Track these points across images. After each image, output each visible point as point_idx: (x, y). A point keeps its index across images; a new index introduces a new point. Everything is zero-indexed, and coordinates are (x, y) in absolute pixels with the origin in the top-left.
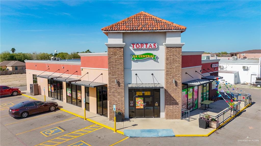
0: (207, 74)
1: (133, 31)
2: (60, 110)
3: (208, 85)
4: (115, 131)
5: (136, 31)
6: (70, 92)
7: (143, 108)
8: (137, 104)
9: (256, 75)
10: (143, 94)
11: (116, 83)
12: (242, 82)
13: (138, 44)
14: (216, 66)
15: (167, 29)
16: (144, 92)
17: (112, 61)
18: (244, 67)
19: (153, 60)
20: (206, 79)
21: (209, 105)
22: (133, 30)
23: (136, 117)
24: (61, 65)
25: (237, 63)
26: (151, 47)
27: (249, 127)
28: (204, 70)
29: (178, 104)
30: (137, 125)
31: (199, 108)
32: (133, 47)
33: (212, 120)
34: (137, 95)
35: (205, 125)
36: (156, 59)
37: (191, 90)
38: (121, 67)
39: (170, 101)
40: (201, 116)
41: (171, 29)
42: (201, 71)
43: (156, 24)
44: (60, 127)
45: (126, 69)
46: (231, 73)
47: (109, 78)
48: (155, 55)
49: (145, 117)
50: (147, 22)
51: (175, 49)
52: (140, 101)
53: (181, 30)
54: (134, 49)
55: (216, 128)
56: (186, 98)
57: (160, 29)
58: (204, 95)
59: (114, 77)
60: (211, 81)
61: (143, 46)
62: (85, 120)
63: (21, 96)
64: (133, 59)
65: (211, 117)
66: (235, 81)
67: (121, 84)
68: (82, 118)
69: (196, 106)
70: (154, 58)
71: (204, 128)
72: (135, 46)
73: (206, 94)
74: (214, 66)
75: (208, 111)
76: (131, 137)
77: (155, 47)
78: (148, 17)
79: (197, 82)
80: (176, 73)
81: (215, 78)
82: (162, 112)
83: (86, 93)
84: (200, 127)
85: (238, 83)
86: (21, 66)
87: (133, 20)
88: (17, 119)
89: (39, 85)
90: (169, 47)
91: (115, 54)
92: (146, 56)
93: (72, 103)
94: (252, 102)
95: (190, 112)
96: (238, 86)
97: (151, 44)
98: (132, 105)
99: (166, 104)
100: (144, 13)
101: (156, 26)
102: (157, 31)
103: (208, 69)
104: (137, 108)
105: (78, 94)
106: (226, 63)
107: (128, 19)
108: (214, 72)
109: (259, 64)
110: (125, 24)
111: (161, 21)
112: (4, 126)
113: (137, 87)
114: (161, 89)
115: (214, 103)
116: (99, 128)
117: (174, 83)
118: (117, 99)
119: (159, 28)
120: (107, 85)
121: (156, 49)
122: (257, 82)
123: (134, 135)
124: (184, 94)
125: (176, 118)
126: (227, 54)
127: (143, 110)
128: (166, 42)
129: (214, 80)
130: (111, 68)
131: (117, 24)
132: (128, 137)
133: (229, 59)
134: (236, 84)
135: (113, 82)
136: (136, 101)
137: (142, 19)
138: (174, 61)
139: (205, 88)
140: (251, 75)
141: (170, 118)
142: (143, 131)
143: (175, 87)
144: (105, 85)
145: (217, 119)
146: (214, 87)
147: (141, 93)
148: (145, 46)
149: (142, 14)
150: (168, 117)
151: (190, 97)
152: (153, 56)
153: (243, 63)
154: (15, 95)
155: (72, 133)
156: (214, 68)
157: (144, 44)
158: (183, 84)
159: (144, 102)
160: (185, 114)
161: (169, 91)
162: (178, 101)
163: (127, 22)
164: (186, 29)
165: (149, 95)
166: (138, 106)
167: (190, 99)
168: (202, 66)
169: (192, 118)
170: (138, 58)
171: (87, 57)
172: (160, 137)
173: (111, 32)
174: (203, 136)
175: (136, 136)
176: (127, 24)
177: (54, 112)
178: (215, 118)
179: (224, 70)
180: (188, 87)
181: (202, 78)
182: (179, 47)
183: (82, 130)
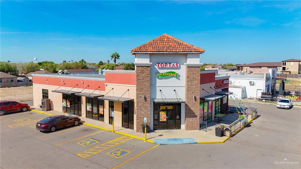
0: (220, 90)
1: (159, 53)
2: (83, 124)
3: (220, 100)
4: (145, 140)
5: (162, 52)
6: (91, 107)
7: (166, 120)
8: (161, 117)
9: (261, 90)
10: (166, 108)
11: (143, 98)
12: (248, 97)
13: (163, 63)
14: (227, 83)
15: (188, 51)
16: (167, 106)
17: (140, 78)
18: (250, 82)
19: (175, 78)
20: (219, 94)
21: (222, 118)
22: (159, 51)
23: (160, 129)
24: (80, 80)
25: (244, 79)
26: (174, 66)
27: (256, 135)
28: (217, 87)
29: (197, 117)
30: (163, 135)
31: (212, 120)
32: (158, 66)
33: (226, 130)
34: (161, 109)
35: (221, 134)
36: (178, 77)
37: (206, 104)
38: (147, 84)
39: (190, 114)
40: (217, 127)
41: (192, 51)
42: (214, 87)
43: (178, 46)
44: (92, 139)
45: (152, 86)
46: (238, 88)
47: (137, 94)
48: (177, 73)
49: (167, 129)
50: (170, 44)
51: (195, 69)
52: (163, 114)
53: (200, 53)
54: (159, 68)
55: (229, 136)
56: (203, 112)
57: (182, 52)
58: (217, 109)
59: (141, 93)
60: (224, 96)
61: (167, 65)
62: (113, 132)
63: (31, 111)
64: (158, 76)
65: (226, 127)
66: (242, 95)
67: (147, 99)
68: (109, 131)
69: (211, 119)
70: (176, 76)
71: (220, 137)
72: (160, 65)
73: (218, 108)
74: (225, 82)
75: (221, 123)
76: (161, 145)
77: (177, 66)
78: (171, 40)
79: (213, 97)
80: (196, 90)
81: (227, 94)
82: (182, 124)
83: (110, 108)
84: (216, 136)
85: (245, 98)
86: (5, 78)
87: (158, 42)
88: (46, 133)
89: (51, 100)
90: (189, 67)
91: (143, 72)
92: (170, 74)
93: (92, 118)
94: (258, 115)
95: (207, 123)
96: (245, 101)
97: (174, 64)
98: (156, 118)
99: (186, 116)
100: (167, 36)
101: (179, 48)
102: (180, 53)
103: (220, 85)
104: (160, 120)
105: (100, 108)
106: (234, 77)
107: (153, 41)
108: (225, 88)
109: (264, 79)
110: (151, 46)
111: (182, 43)
112: (37, 139)
113: (163, 102)
114: (182, 104)
115: (225, 116)
116: (130, 138)
117: (194, 98)
118: (144, 113)
119: (181, 50)
120: (133, 100)
121: (179, 68)
122: (262, 96)
123: (163, 143)
124: (201, 108)
125: (195, 129)
126: (233, 66)
127: (166, 123)
128: (186, 63)
129: (226, 95)
130: (139, 85)
131: (145, 46)
132: (158, 144)
133: (236, 73)
134: (243, 98)
135: (140, 97)
136: (159, 115)
137: (166, 41)
138: (194, 79)
139: (217, 103)
140: (257, 90)
141: (190, 129)
142: (169, 140)
143: (194, 102)
144: (132, 100)
145: (230, 129)
146: (225, 102)
147: (164, 108)
148: (168, 65)
149: (165, 36)
150: (188, 128)
151: (206, 111)
152: (176, 74)
153: (249, 78)
154: (25, 111)
155: (107, 143)
156: (225, 84)
157: (168, 64)
158: (200, 99)
159: (167, 115)
160: (202, 125)
161: (189, 105)
162: (196, 114)
163: (153, 44)
164: (204, 51)
165: (171, 109)
166: (162, 119)
167: (205, 113)
168: (215, 83)
169: (209, 129)
170: (162, 76)
171: (113, 74)
172: (185, 144)
173: (140, 53)
174: (220, 143)
175: (165, 144)
176: (153, 46)
177: (78, 126)
178: (229, 127)
179: (232, 85)
180: (205, 101)
181: (215, 94)
182: (198, 67)
183: (115, 140)
